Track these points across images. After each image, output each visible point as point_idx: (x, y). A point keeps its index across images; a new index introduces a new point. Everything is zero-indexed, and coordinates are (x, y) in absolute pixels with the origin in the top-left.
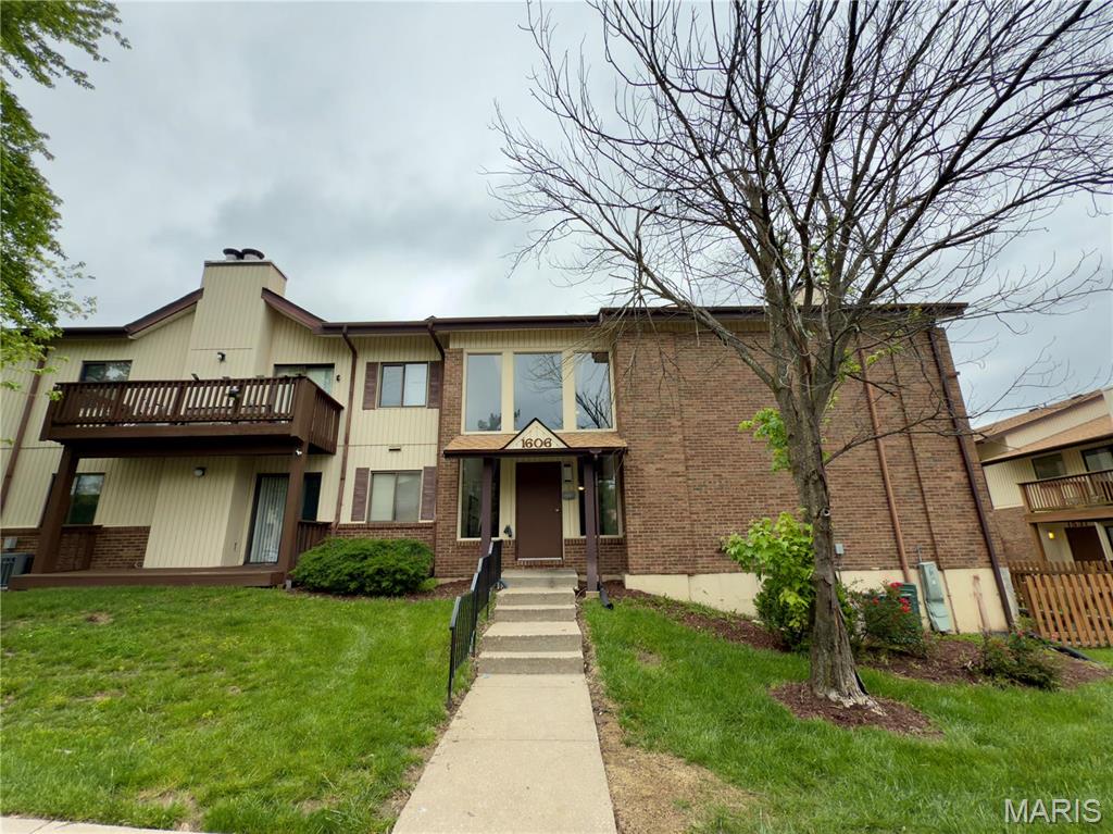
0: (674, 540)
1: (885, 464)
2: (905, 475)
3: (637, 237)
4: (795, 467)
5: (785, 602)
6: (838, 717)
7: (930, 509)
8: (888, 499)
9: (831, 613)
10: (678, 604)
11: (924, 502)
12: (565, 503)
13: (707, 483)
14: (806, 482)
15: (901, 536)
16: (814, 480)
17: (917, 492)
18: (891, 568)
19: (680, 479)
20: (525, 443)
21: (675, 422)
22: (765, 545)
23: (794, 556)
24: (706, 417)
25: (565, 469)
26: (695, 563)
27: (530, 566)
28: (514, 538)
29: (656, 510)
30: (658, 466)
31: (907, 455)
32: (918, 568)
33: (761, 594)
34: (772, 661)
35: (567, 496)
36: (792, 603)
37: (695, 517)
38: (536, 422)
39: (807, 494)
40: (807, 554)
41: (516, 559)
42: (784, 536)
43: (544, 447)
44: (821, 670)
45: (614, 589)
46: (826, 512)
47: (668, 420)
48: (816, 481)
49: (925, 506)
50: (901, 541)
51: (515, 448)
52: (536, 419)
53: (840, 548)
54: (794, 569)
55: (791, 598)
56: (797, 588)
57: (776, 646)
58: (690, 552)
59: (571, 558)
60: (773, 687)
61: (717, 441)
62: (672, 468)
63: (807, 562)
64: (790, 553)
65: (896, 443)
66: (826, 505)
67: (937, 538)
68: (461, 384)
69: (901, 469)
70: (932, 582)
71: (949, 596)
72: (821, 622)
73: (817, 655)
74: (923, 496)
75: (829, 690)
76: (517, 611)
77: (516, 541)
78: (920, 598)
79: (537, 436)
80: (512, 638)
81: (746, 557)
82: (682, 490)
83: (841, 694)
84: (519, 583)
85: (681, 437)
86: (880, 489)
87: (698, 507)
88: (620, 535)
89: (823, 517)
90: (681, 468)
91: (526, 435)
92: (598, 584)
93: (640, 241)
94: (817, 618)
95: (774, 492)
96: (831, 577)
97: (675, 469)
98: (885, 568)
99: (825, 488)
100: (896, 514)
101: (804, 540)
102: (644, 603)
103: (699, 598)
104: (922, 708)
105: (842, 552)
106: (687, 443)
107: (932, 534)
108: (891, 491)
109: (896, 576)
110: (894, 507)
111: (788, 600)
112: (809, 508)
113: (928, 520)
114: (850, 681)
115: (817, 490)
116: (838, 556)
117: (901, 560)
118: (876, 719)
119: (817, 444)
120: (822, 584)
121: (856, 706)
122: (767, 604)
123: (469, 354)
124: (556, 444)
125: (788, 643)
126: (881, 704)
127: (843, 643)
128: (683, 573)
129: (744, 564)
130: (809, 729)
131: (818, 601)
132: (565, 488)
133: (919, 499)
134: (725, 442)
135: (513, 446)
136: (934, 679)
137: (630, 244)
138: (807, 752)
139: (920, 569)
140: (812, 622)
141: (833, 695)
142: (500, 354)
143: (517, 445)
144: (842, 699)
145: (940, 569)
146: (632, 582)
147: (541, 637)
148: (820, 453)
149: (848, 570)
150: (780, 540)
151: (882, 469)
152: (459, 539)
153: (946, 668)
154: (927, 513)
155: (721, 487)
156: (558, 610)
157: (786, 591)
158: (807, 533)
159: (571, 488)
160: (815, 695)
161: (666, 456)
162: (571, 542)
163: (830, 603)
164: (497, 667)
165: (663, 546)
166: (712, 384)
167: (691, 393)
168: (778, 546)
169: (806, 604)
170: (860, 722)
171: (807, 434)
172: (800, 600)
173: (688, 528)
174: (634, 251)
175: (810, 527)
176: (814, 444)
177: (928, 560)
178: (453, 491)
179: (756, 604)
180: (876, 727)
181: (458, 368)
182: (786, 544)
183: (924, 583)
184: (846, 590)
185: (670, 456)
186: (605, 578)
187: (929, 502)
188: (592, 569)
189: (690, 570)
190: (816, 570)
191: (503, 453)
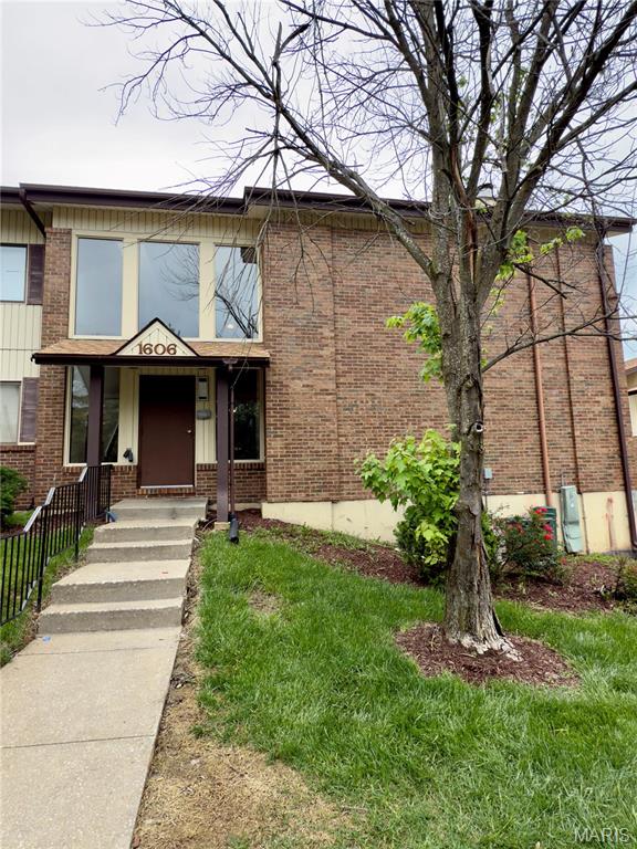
0: (320, 465)
1: (541, 387)
2: (558, 399)
3: (275, 64)
4: (447, 375)
5: (421, 536)
6: (469, 668)
7: (577, 433)
8: (539, 423)
9: (473, 548)
10: (316, 534)
11: (572, 426)
12: (199, 424)
13: (358, 403)
14: (460, 391)
15: (547, 459)
16: (468, 387)
17: (567, 416)
18: (535, 493)
19: (330, 397)
20: (142, 349)
21: (327, 332)
22: (402, 468)
23: (437, 482)
24: (362, 329)
25: (201, 384)
26: (340, 489)
27: (154, 495)
28: (136, 462)
29: (301, 433)
30: (306, 382)
31: (562, 378)
32: (560, 492)
33: (403, 523)
34: (407, 597)
35: (201, 415)
36: (428, 539)
37: (343, 439)
38: (157, 323)
39: (458, 408)
40: (452, 479)
41: (138, 487)
42: (427, 457)
43: (166, 354)
44: (456, 613)
45: (249, 518)
46: (479, 428)
47: (320, 330)
48: (470, 388)
49: (573, 430)
50: (547, 465)
51: (130, 354)
52: (156, 320)
53: (488, 473)
54: (435, 498)
55: (429, 532)
56: (437, 520)
57: (414, 579)
58: (335, 478)
59: (204, 485)
60: (403, 631)
61: (373, 357)
62: (321, 385)
63: (452, 488)
64: (434, 477)
65: (553, 365)
66: (479, 419)
67: (580, 462)
68: (69, 274)
69: (555, 392)
70: (570, 505)
71: (584, 518)
72: (461, 558)
73: (454, 596)
74: (572, 419)
75: (462, 636)
76: (116, 549)
77: (138, 467)
78: (558, 522)
79: (158, 340)
80: (92, 586)
81: (382, 483)
82: (330, 411)
83: (476, 639)
84: (133, 515)
85: (333, 350)
86: (533, 412)
87: (347, 429)
88: (261, 460)
89: (474, 433)
90: (331, 386)
91: (144, 339)
92: (230, 513)
93: (279, 70)
94: (457, 554)
95: (428, 413)
96: (477, 506)
97: (324, 387)
98: (530, 492)
99: (480, 396)
100: (545, 438)
101: (450, 462)
102: (278, 534)
103: (342, 527)
104: (558, 647)
105: (490, 477)
106: (339, 357)
107: (576, 458)
108: (543, 415)
109: (538, 500)
110: (544, 431)
111: (425, 535)
112: (459, 424)
113: (574, 444)
114: (487, 624)
115: (469, 400)
116: (487, 481)
117: (545, 484)
118: (511, 668)
119: (475, 340)
120: (465, 515)
121: (491, 653)
122: (407, 535)
123: (80, 237)
124: (182, 352)
125: (425, 577)
126: (518, 646)
127: (484, 581)
128: (326, 500)
129: (379, 492)
130: (434, 690)
131: (459, 535)
132: (199, 406)
133: (568, 423)
134: (381, 358)
135: (127, 352)
136: (569, 607)
137: (265, 74)
138: (428, 725)
139: (561, 492)
140: (451, 558)
141: (467, 641)
142: (121, 240)
143: (132, 351)
144: (475, 645)
145: (579, 493)
146: (270, 511)
147: (131, 583)
148: (477, 352)
149: (494, 494)
150: (421, 463)
151: (537, 392)
152: (67, 464)
153: (579, 593)
154: (573, 437)
155: (373, 408)
156: (169, 547)
157: (424, 524)
158: (454, 454)
159: (206, 407)
160: (447, 641)
161: (314, 371)
162: (206, 468)
163: (473, 537)
164: (65, 625)
165: (306, 472)
166: (372, 291)
167: (348, 301)
168: (417, 470)
169: (445, 539)
170: (494, 672)
171: (465, 328)
172: (439, 534)
173: (335, 451)
174: (271, 84)
175: (457, 447)
176: (471, 341)
177: (569, 484)
178: (58, 407)
179: (396, 535)
180: (510, 679)
181: (64, 253)
182: (429, 467)
183: (564, 506)
184: (491, 517)
185: (319, 371)
186: (240, 507)
187: (577, 426)
188: (223, 498)
189: (334, 497)
190: (461, 498)
191: (115, 360)
